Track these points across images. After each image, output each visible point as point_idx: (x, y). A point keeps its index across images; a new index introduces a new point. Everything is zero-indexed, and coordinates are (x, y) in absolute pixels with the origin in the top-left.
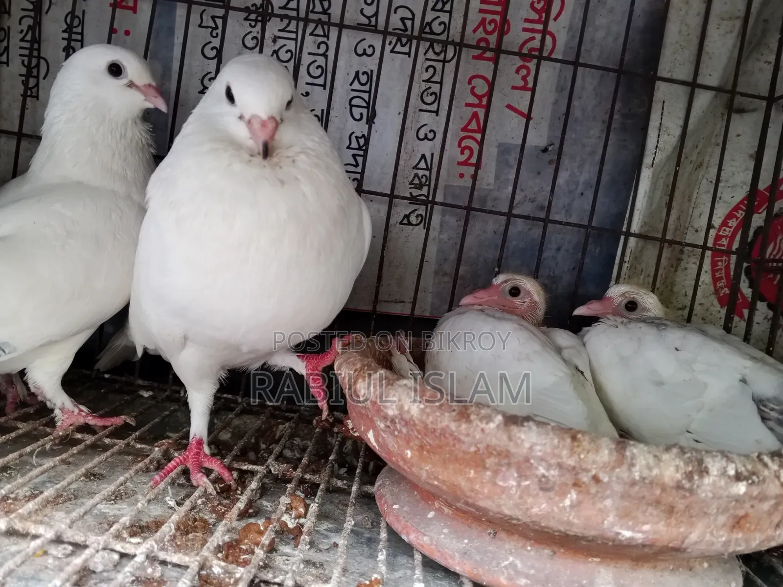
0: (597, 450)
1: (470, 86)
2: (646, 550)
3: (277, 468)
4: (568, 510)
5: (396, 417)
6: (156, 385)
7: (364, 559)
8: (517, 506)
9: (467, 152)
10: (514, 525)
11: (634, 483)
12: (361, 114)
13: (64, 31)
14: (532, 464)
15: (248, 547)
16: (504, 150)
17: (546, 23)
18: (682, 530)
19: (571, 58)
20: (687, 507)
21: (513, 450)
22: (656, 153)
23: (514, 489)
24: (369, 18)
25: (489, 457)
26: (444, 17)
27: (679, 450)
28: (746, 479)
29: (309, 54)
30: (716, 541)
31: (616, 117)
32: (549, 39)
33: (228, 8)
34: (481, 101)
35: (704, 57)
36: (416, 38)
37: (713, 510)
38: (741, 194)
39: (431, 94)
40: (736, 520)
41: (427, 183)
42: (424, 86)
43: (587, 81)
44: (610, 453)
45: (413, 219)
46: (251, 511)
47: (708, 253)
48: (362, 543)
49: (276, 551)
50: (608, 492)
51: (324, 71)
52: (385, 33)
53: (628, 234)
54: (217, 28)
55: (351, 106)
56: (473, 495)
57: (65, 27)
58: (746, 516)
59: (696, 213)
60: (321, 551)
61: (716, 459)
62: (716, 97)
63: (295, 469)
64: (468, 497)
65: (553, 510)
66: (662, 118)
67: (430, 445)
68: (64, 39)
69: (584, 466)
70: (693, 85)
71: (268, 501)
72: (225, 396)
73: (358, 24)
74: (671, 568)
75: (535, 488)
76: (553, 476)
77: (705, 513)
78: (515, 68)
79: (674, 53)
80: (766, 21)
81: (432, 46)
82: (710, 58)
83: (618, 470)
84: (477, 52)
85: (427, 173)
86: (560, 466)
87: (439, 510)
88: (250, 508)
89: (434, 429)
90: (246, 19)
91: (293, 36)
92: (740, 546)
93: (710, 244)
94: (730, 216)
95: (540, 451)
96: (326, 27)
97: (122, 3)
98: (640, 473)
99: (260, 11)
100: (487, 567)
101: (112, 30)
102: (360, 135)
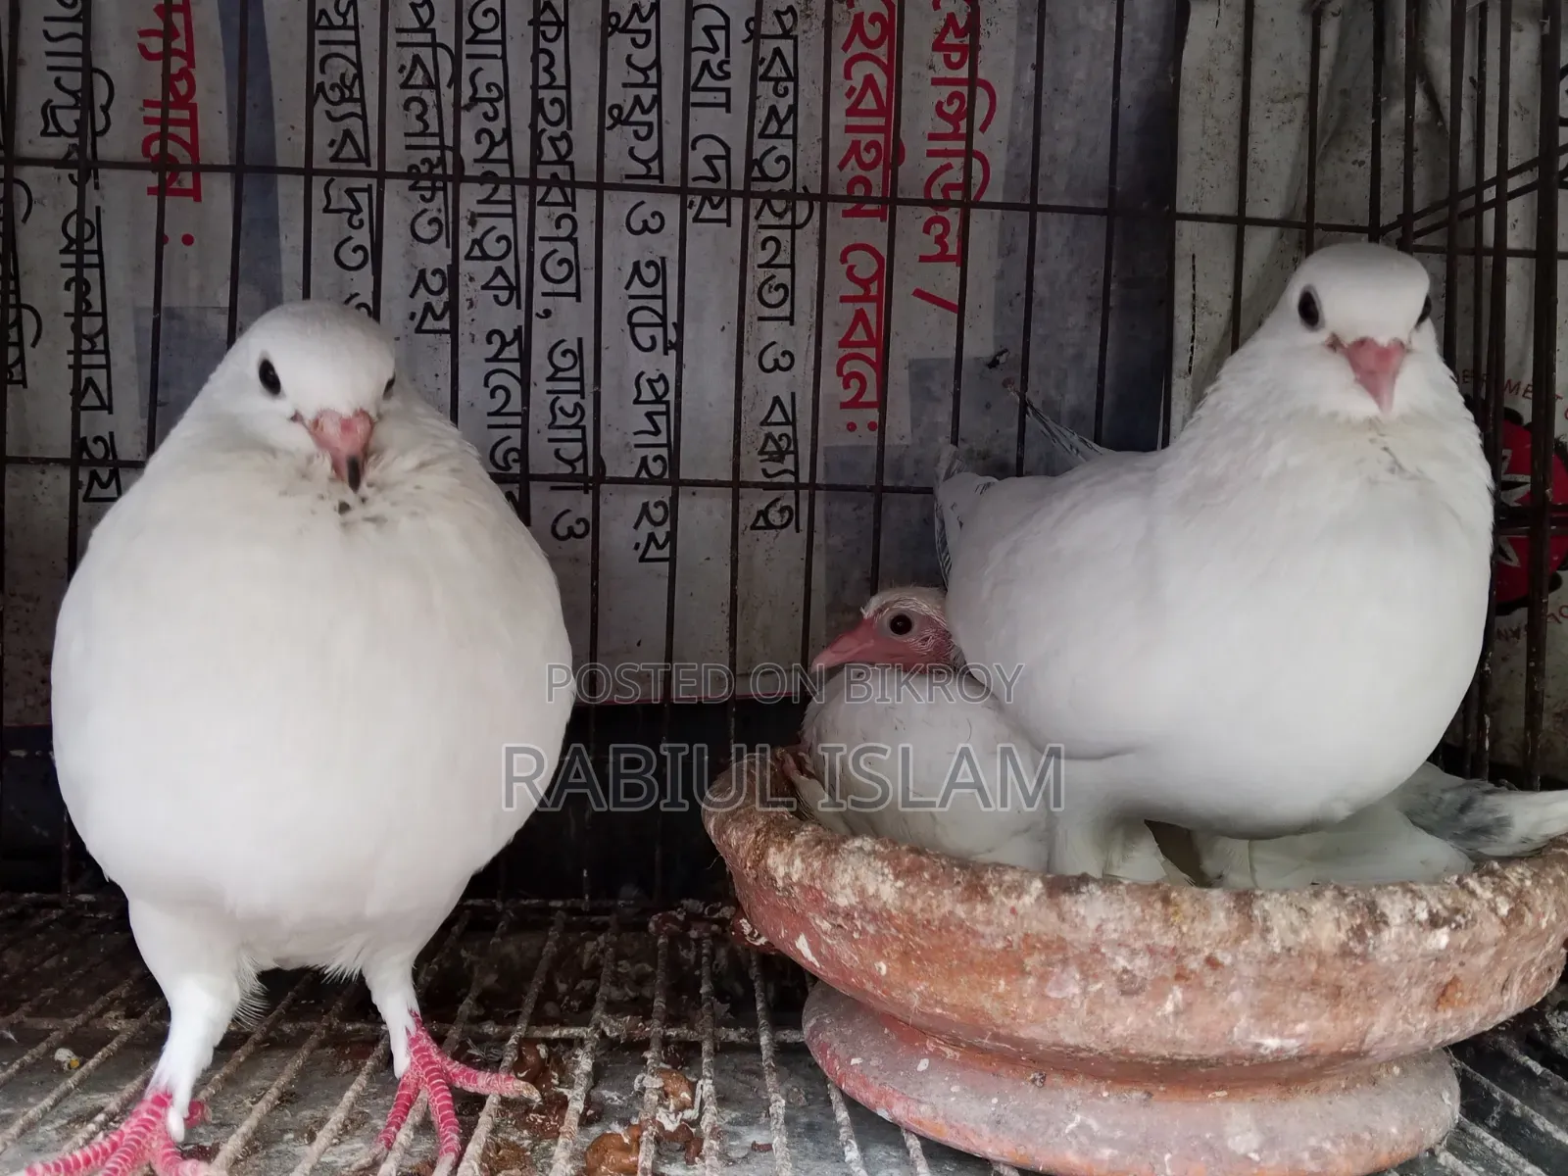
0: (1206, 914)
1: (846, 266)
2: (1305, 1064)
3: (614, 1027)
4: (1171, 1019)
5: (853, 907)
7: (812, 1163)
8: (1085, 1027)
9: (855, 383)
10: (1082, 1059)
11: (1273, 959)
12: (653, 338)
13: (66, 251)
14: (1103, 955)
16: (921, 372)
17: (969, 137)
19: (1021, 197)
20: (1361, 983)
21: (1069, 936)
22: (1192, 348)
23: (1077, 1000)
24: (645, 163)
25: (1030, 955)
26: (784, 148)
27: (1336, 893)
28: (1447, 922)
29: (542, 239)
30: (1413, 1030)
31: (1113, 287)
32: (976, 164)
33: (382, 175)
34: (867, 290)
35: (1251, 170)
36: (738, 194)
37: (1402, 981)
39: (777, 289)
40: (1441, 990)
41: (792, 448)
42: (762, 275)
43: (1054, 232)
44: (1229, 918)
45: (775, 517)
46: (591, 1113)
48: (802, 1136)
50: (1233, 981)
51: (574, 268)
52: (683, 191)
54: (359, 210)
55: (633, 326)
56: (1008, 1021)
57: (65, 242)
58: (1455, 981)
60: (734, 1162)
61: (1396, 898)
62: (1281, 236)
63: (647, 1022)
64: (997, 1027)
65: (1147, 1025)
66: (1194, 286)
67: (922, 948)
68: (64, 266)
69: (1190, 944)
70: (1240, 222)
71: (611, 1089)
73: (628, 177)
74: (1343, 1086)
75: (1111, 992)
76: (1141, 969)
77: (1391, 989)
78: (921, 223)
80: (1344, 93)
81: (767, 202)
82: (1262, 171)
83: (1245, 942)
84: (849, 206)
85: (788, 430)
87: (937, 1055)
88: (589, 1109)
89: (928, 921)
90: (413, 188)
91: (508, 209)
92: (1451, 1031)
95: (1115, 930)
96: (568, 191)
97: (175, 185)
98: (1282, 941)
99: (438, 171)
100: (1040, 1140)
101: (161, 239)
102: (655, 377)
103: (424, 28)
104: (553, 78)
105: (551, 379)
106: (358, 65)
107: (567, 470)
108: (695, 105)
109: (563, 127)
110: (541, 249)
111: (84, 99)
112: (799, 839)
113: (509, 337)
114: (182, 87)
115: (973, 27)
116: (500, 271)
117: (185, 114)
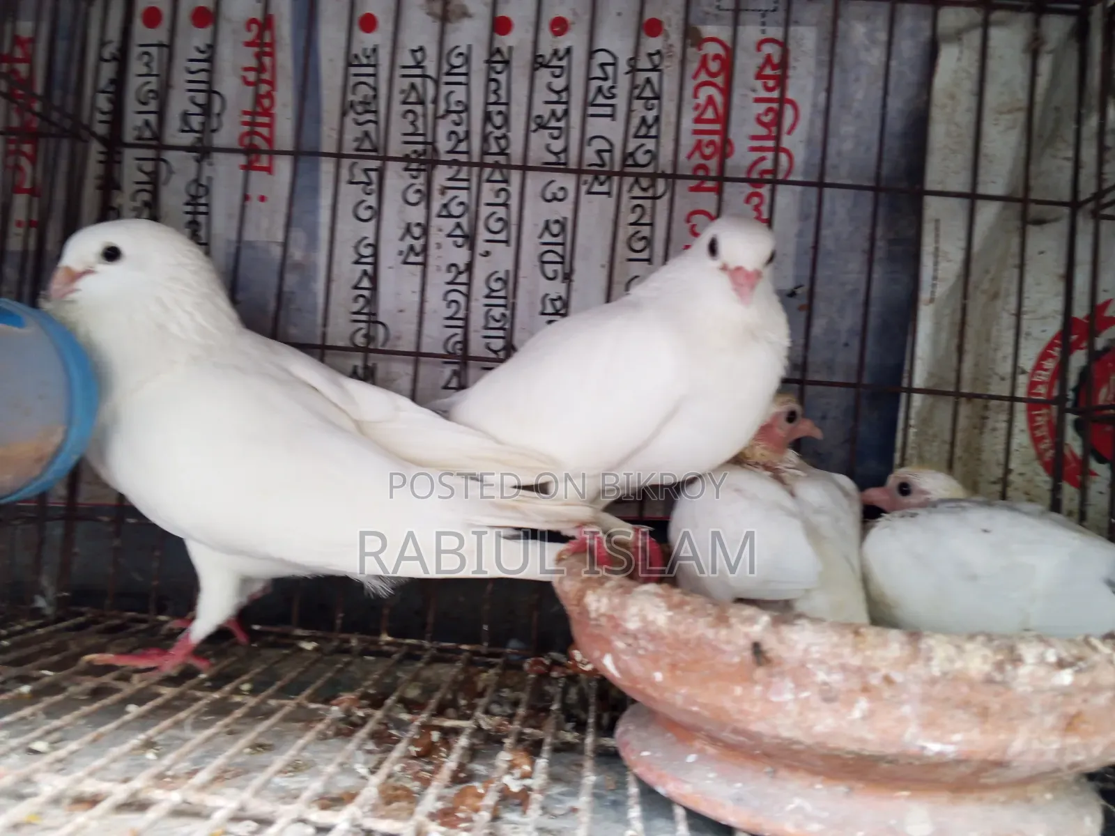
0: (885, 645)
1: (690, 225)
2: (963, 769)
4: (859, 723)
5: (639, 631)
6: (319, 634)
8: (796, 724)
10: (796, 752)
11: (933, 681)
12: (555, 271)
13: (188, 204)
14: (809, 669)
15: (465, 814)
17: (777, 138)
18: (1001, 737)
19: (814, 179)
20: (1003, 707)
21: (786, 655)
22: (934, 285)
23: (791, 704)
24: (557, 154)
25: (758, 667)
26: (650, 144)
27: (985, 638)
28: (1071, 665)
29: (486, 204)
30: (1046, 749)
31: (880, 243)
32: (783, 158)
33: (386, 158)
35: (983, 162)
36: (616, 174)
37: (1036, 708)
38: (1054, 327)
39: (641, 239)
40: (1068, 720)
42: (632, 229)
43: (838, 204)
44: (901, 648)
46: (462, 775)
47: (1020, 406)
48: (605, 806)
49: (500, 818)
50: (905, 696)
51: (506, 223)
52: (579, 172)
53: (911, 390)
54: (370, 183)
55: (543, 263)
56: (742, 717)
57: (188, 198)
58: (1078, 715)
59: (1000, 355)
60: (556, 817)
61: (1032, 645)
62: (1004, 208)
63: (511, 722)
64: (736, 721)
65: (841, 726)
66: (937, 242)
67: (685, 662)
68: (187, 213)
69: (873, 664)
70: (973, 197)
71: (481, 764)
72: (408, 641)
73: (545, 163)
74: (1003, 800)
75: (816, 701)
76: (836, 682)
77: (1028, 713)
78: (743, 197)
79: (945, 159)
80: (1057, 109)
81: (637, 182)
82: (991, 162)
83: (913, 666)
84: (693, 183)
86: (844, 668)
87: (700, 752)
88: (461, 772)
89: (688, 640)
90: (406, 169)
91: (464, 184)
93: (1021, 392)
94: (1044, 356)
95: (818, 652)
96: (505, 171)
97: (258, 165)
98: (940, 667)
99: (423, 158)
100: (768, 814)
101: (246, 198)
102: (555, 297)
103: (418, 65)
104: (499, 96)
105: (488, 297)
106: (375, 89)
107: (492, 355)
108: (593, 116)
109: (503, 131)
110: (485, 211)
111: (206, 110)
112: (608, 585)
113: (462, 267)
114: (266, 102)
115: (784, 65)
116: (458, 226)
117: (265, 120)
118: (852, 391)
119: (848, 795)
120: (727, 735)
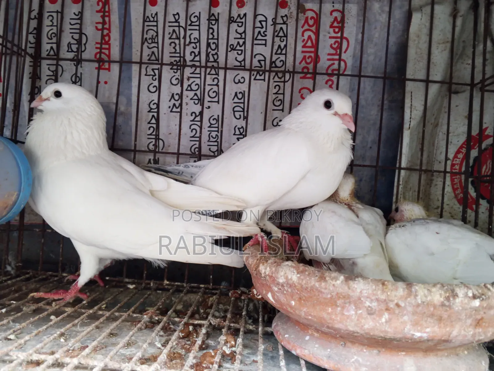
0: (396, 289)
1: (301, 94)
2: (430, 343)
3: (214, 322)
4: (384, 324)
5: (285, 283)
6: (136, 281)
8: (356, 325)
10: (356, 336)
11: (418, 305)
12: (240, 115)
14: (362, 301)
15: (206, 365)
17: (340, 55)
18: (448, 329)
19: (356, 73)
20: (449, 316)
21: (351, 294)
22: (410, 121)
23: (354, 316)
24: (240, 62)
25: (339, 300)
26: (283, 58)
27: (441, 286)
28: (479, 297)
29: (209, 85)
30: (467, 334)
31: (385, 102)
32: (342, 64)
33: (162, 64)
35: (431, 66)
36: (267, 71)
37: (463, 316)
38: (463, 139)
39: (279, 101)
40: (477, 321)
42: (274, 96)
43: (366, 84)
44: (404, 291)
46: (204, 346)
47: (448, 175)
48: (268, 359)
49: (222, 366)
50: (405, 312)
51: (217, 94)
52: (250, 70)
53: (400, 168)
54: (155, 75)
55: (234, 112)
56: (331, 322)
57: (72, 82)
58: (482, 319)
59: (439, 152)
60: (246, 365)
61: (461, 289)
62: (441, 87)
63: (225, 321)
64: (329, 323)
65: (376, 325)
66: (411, 102)
67: (305, 297)
69: (390, 298)
70: (427, 82)
71: (212, 341)
72: (176, 283)
73: (235, 66)
74: (446, 355)
75: (365, 314)
76: (374, 306)
77: (459, 319)
78: (324, 81)
79: (415, 64)
80: (464, 41)
81: (277, 74)
82: (435, 65)
83: (409, 299)
84: (302, 75)
86: (378, 300)
87: (312, 335)
89: (307, 287)
90: (171, 69)
91: (199, 76)
92: (481, 336)
93: (448, 169)
95: (366, 293)
96: (217, 70)
97: (103, 67)
98: (421, 299)
99: (179, 64)
100: (343, 363)
101: (98, 82)
102: (240, 127)
103: (176, 21)
104: (214, 36)
105: (209, 127)
106: (157, 32)
107: (212, 154)
108: (256, 44)
109: (216, 51)
110: (208, 88)
111: (79, 42)
112: (269, 262)
113: (197, 114)
114: (107, 38)
115: (343, 21)
116: (196, 94)
117: (107, 46)
118: (374, 169)
119: (378, 354)
120: (324, 329)
